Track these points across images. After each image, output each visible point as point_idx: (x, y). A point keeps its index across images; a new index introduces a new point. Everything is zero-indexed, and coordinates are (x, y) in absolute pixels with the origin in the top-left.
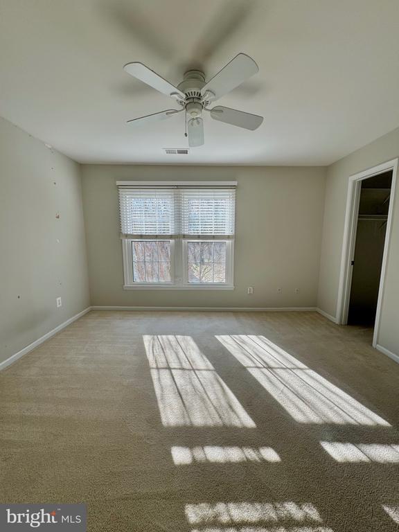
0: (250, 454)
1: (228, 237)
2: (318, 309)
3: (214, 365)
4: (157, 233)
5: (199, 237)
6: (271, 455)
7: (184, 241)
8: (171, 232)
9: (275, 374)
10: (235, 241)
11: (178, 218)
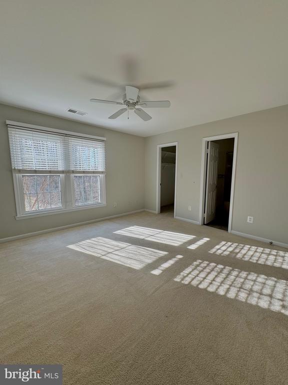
0: (175, 260)
1: (102, 173)
2: (145, 210)
3: (130, 243)
4: (47, 169)
5: (84, 172)
6: (180, 257)
7: (72, 175)
8: (61, 169)
9: (156, 237)
10: (106, 175)
11: (67, 158)
